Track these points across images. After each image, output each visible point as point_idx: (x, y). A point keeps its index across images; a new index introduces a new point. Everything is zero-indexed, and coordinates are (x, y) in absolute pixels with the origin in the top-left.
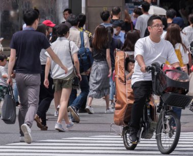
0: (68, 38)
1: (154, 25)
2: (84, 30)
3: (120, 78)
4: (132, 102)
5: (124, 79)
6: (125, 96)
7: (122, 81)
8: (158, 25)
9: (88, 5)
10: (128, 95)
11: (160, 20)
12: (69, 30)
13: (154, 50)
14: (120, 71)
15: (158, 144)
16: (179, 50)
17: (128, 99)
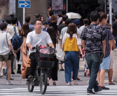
0: (6, 31)
1: (36, 24)
2: (16, 26)
3: (24, 53)
4: (29, 66)
5: (26, 53)
6: (26, 62)
7: (25, 54)
8: (39, 24)
9: (27, 12)
10: (28, 62)
11: (40, 21)
12: (7, 26)
13: (37, 38)
14: (24, 49)
15: (40, 90)
16: (75, 37)
17: (27, 64)
